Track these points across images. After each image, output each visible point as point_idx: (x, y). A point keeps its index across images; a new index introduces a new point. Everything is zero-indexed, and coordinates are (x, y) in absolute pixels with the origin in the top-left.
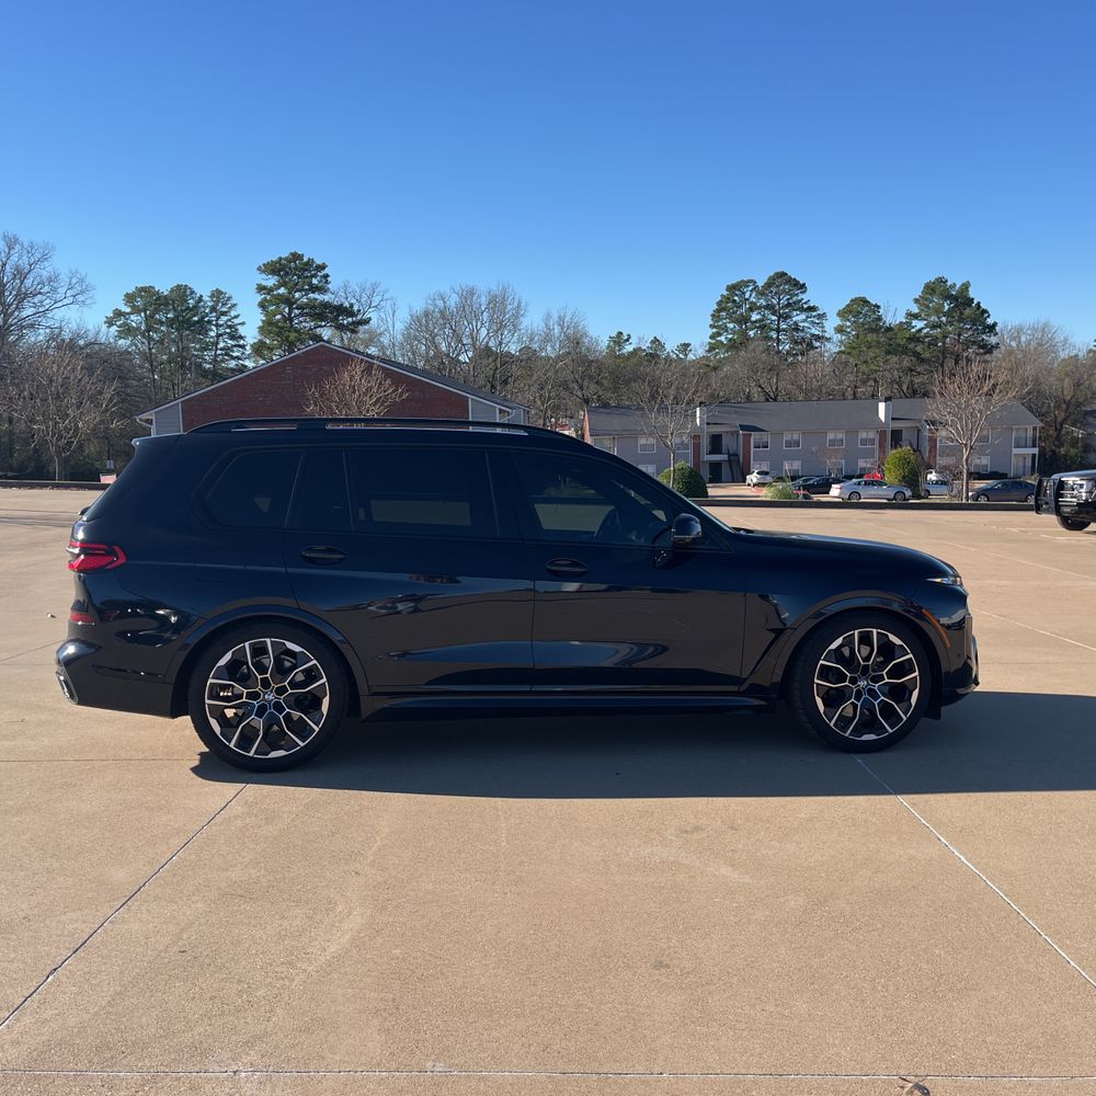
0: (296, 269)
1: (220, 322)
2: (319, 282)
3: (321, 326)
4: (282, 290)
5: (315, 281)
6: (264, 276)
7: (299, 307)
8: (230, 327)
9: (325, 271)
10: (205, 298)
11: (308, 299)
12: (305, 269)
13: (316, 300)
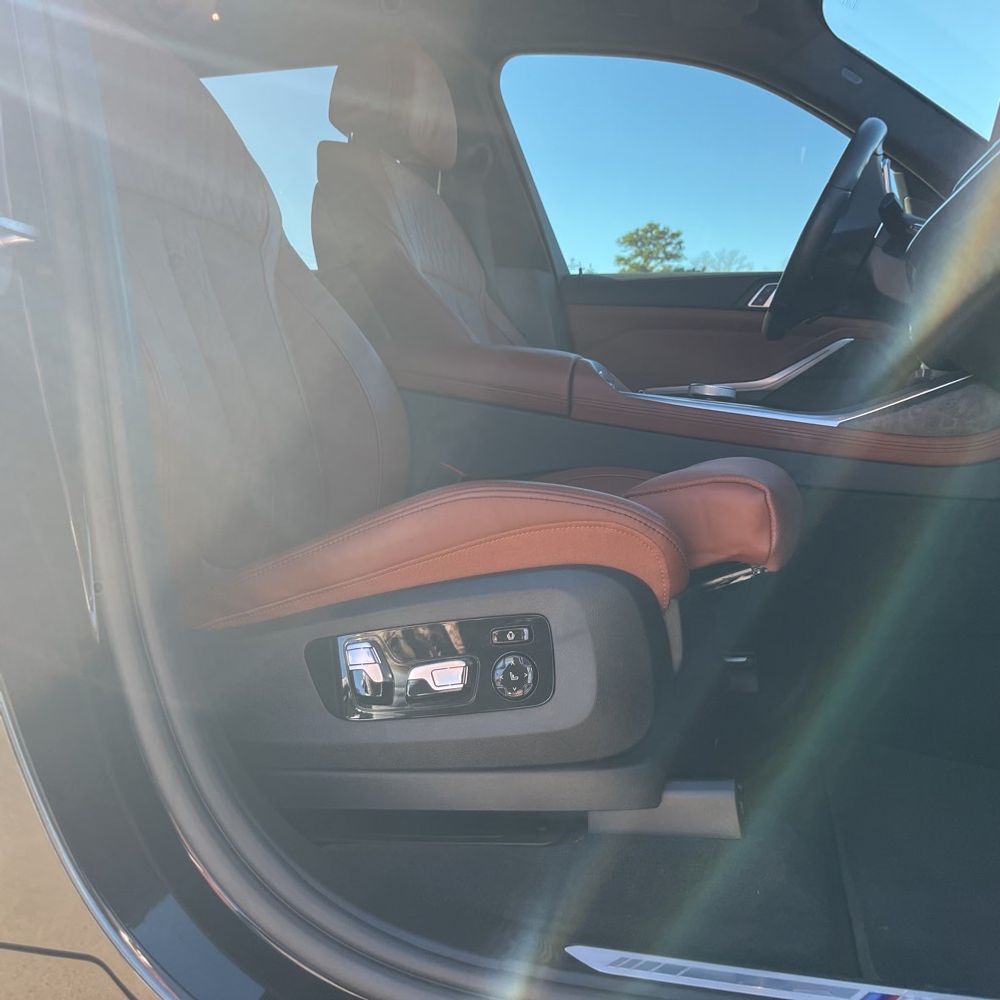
0: (651, 238)
2: (674, 248)
4: (639, 260)
5: (669, 249)
6: (623, 248)
9: (682, 237)
11: (664, 267)
12: (661, 238)
13: (670, 267)
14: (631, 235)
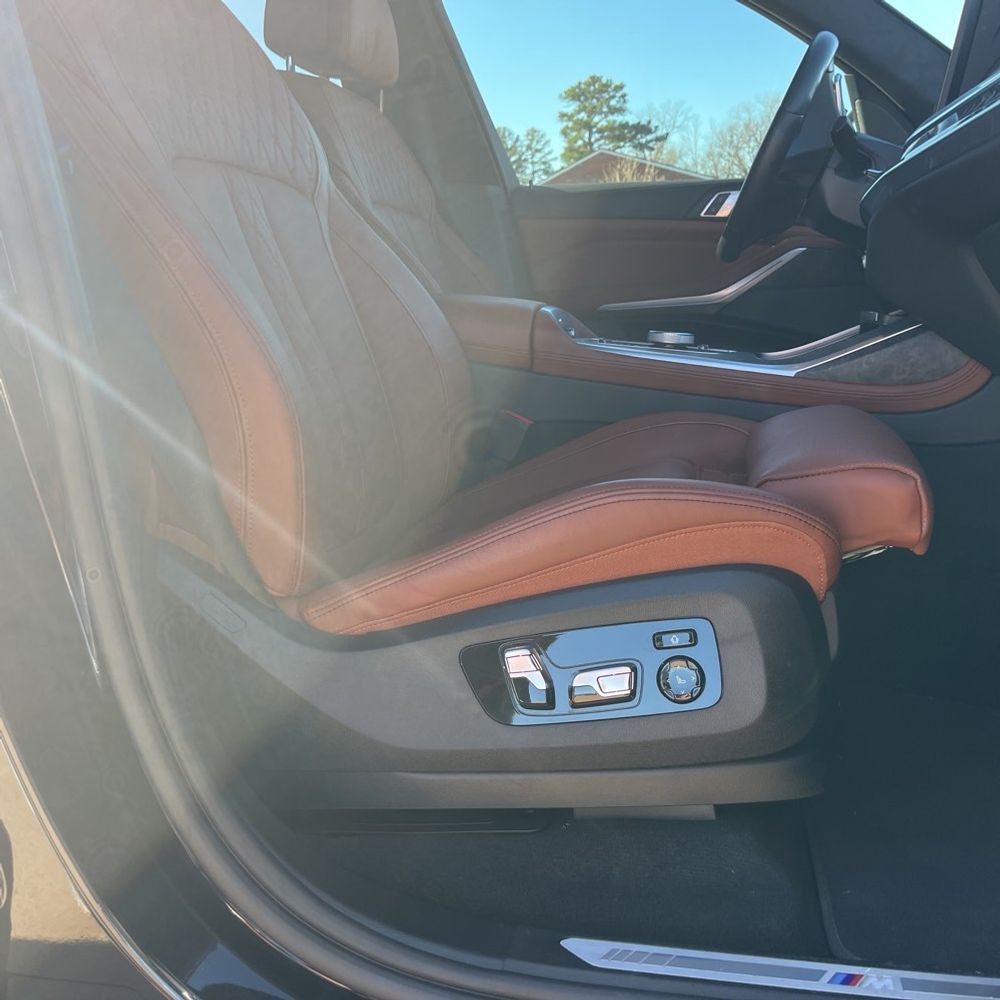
0: (594, 91)
1: (535, 160)
2: (618, 102)
3: (619, 147)
4: (583, 116)
5: (613, 103)
6: (565, 104)
7: (600, 131)
8: (544, 163)
9: (625, 90)
10: (522, 138)
11: (608, 122)
12: (604, 92)
13: (615, 121)
14: (573, 89)
